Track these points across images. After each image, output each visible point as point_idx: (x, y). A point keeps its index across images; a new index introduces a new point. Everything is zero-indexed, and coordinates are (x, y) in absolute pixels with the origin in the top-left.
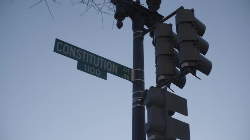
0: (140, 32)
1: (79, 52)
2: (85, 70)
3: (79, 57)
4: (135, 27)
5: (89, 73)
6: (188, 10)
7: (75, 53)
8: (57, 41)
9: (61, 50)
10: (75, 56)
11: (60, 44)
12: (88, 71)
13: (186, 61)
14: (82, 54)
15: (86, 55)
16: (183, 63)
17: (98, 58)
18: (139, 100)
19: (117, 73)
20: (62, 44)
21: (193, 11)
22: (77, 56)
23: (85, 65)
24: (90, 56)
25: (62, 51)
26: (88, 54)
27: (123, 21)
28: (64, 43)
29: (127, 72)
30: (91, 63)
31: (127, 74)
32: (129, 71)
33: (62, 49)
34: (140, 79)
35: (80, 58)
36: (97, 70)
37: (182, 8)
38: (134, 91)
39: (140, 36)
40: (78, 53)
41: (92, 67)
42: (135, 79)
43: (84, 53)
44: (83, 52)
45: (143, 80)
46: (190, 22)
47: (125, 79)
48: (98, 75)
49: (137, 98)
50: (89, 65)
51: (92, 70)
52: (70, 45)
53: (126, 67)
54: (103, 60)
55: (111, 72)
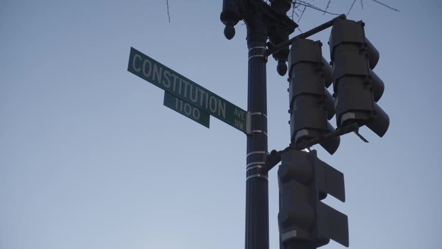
0: (261, 49)
1: (167, 74)
2: (177, 108)
3: (167, 83)
4: (253, 39)
5: (183, 113)
6: (354, 21)
7: (162, 78)
8: (133, 52)
9: (139, 70)
10: (162, 82)
11: (138, 58)
12: (181, 110)
13: (351, 111)
14: (172, 79)
15: (178, 81)
16: (346, 112)
17: (197, 88)
18: (260, 166)
19: (224, 117)
20: (141, 59)
21: (362, 24)
22: (163, 82)
23: (177, 99)
24: (183, 85)
25: (142, 71)
26: (181, 80)
27: (235, 27)
28: (145, 57)
29: (239, 116)
30: (185, 95)
31: (239, 119)
32: (242, 115)
33: (142, 68)
34: (260, 131)
35: (169, 86)
36: (195, 109)
37: (343, 17)
38: (249, 151)
39: (262, 56)
40: (166, 77)
41: (187, 104)
42: (252, 129)
43: (176, 77)
44: (173, 75)
45: (265, 133)
46: (358, 44)
47: (237, 128)
48: (196, 118)
49: (254, 163)
50: (181, 100)
51: (188, 108)
52: (154, 62)
53: (238, 108)
54: (204, 92)
55: (216, 115)
